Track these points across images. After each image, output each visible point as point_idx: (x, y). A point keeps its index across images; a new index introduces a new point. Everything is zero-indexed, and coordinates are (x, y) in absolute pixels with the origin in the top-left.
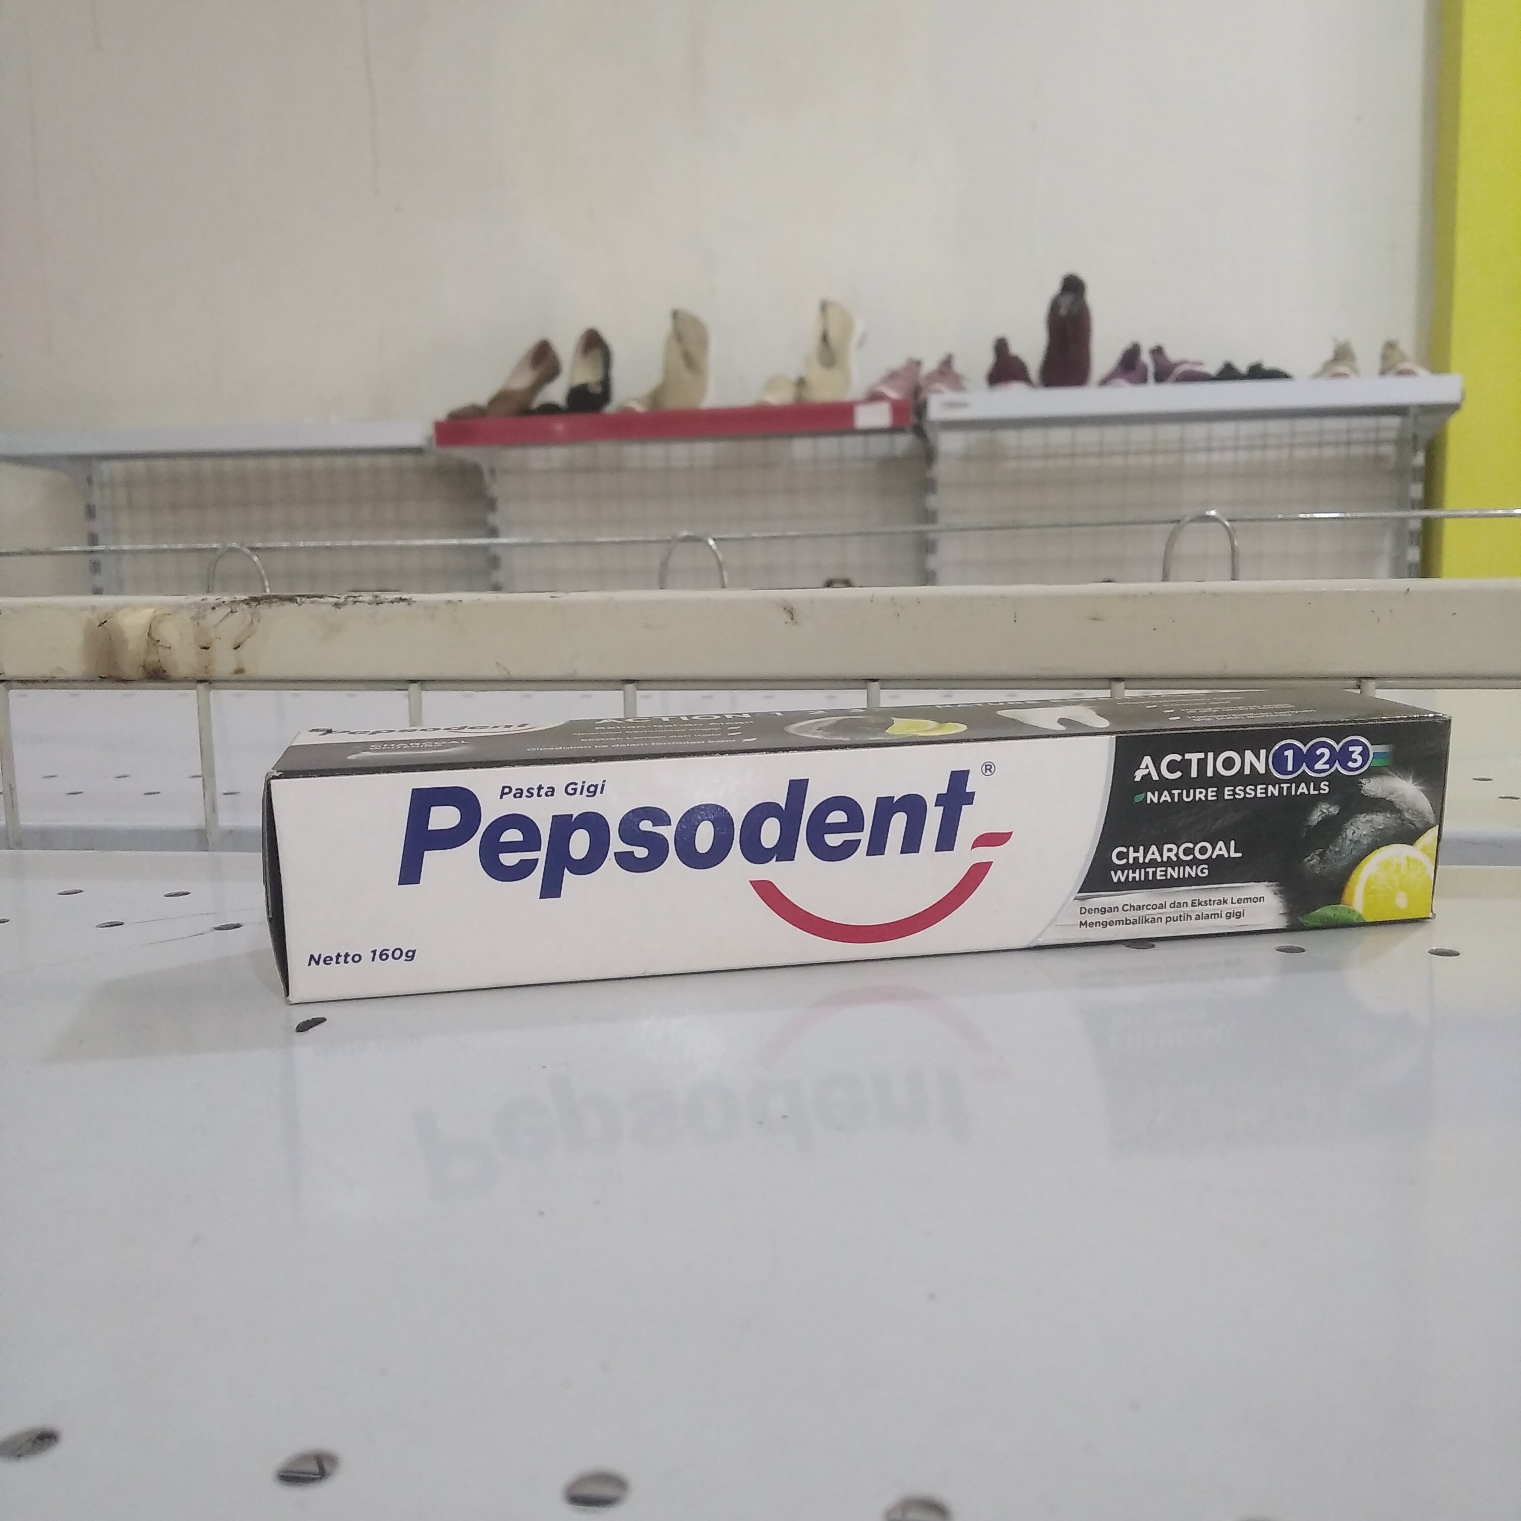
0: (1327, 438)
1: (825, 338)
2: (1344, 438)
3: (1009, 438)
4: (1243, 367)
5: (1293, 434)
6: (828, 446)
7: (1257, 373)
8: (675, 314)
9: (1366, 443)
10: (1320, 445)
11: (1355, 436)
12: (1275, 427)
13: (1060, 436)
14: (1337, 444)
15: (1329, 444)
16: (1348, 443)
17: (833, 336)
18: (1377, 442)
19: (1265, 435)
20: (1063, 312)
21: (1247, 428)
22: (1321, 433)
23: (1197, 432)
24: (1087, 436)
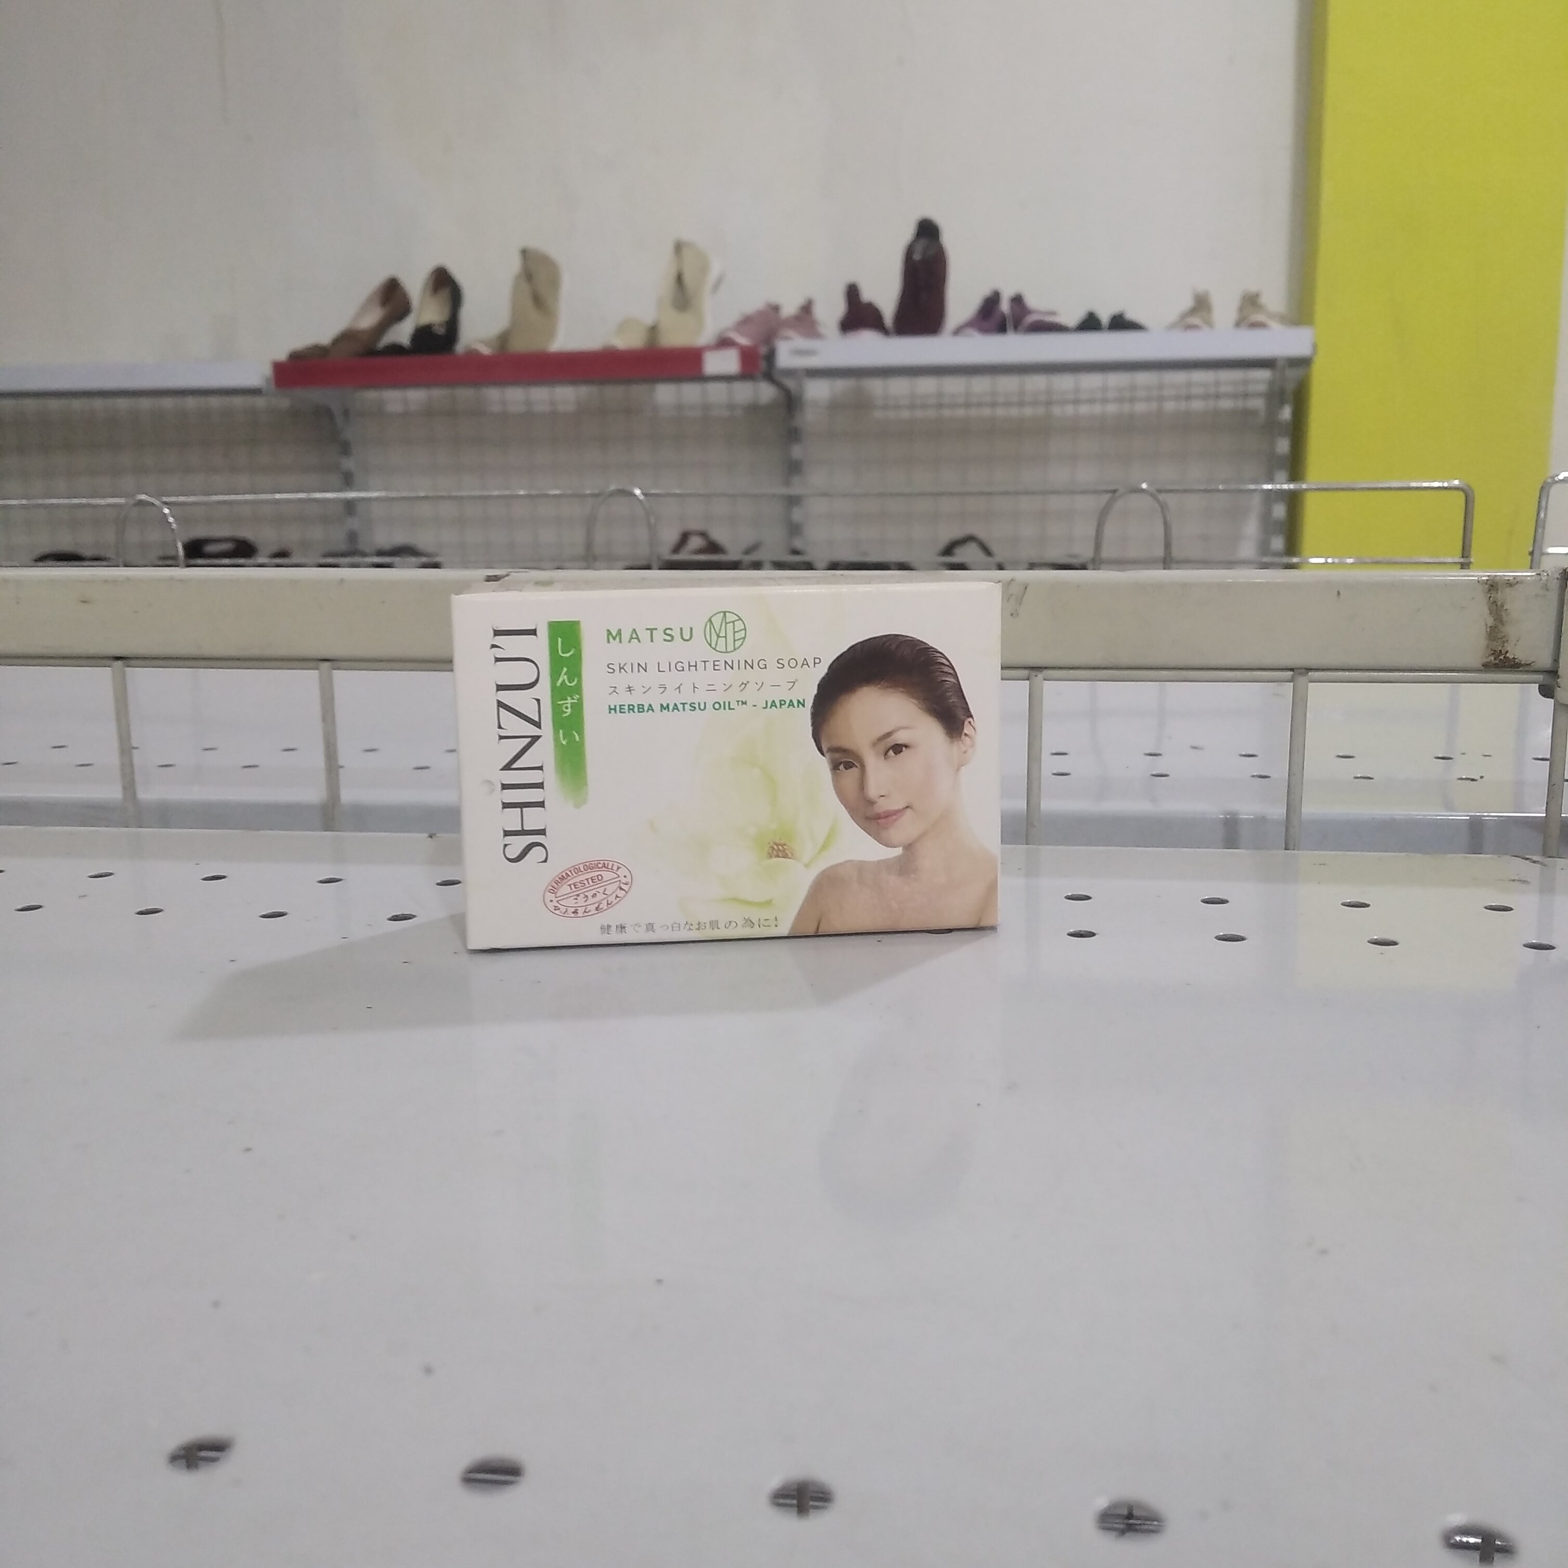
0: (1195, 391)
1: (679, 279)
2: (1212, 390)
3: (876, 386)
4: (1105, 317)
5: (1161, 387)
6: (690, 392)
7: (1120, 323)
8: (525, 253)
9: (1234, 396)
10: (1188, 398)
11: (1223, 389)
12: (1143, 378)
13: (927, 385)
14: (1206, 397)
15: (1198, 397)
16: (1217, 396)
17: (688, 279)
18: (1246, 395)
19: (1133, 388)
20: (917, 257)
21: (1115, 380)
22: (1189, 385)
23: (1064, 383)
24: (954, 386)
